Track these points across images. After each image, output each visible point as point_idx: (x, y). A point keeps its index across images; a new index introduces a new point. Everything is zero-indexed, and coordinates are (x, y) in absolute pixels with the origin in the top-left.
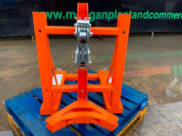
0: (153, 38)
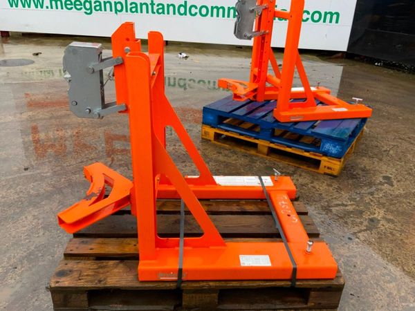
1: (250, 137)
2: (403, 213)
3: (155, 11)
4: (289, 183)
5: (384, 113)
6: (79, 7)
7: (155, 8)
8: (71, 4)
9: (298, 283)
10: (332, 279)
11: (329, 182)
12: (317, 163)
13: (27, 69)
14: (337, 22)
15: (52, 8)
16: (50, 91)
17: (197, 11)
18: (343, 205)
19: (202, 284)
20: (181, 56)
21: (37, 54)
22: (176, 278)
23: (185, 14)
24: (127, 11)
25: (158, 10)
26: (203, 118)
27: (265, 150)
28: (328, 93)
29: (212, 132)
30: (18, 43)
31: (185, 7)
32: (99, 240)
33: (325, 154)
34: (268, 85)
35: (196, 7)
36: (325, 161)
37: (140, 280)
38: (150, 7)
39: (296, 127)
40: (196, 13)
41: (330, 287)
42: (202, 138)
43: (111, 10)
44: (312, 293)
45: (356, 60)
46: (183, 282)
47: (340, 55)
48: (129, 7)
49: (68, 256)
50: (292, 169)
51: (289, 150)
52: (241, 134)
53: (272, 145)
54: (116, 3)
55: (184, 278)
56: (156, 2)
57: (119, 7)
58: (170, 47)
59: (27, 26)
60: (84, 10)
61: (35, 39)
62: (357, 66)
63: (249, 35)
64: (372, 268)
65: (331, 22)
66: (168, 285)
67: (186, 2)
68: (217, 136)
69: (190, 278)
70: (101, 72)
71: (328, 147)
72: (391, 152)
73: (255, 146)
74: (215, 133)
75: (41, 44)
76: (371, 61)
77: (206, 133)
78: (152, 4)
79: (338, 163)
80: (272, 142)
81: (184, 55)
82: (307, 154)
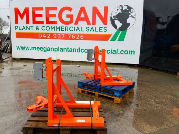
1: (93, 91)
2: (138, 115)
3: (69, 51)
4: (99, 103)
5: (145, 85)
6: (42, 50)
7: (69, 50)
8: (39, 49)
9: (93, 128)
10: (103, 127)
11: (117, 105)
12: (113, 99)
13: (21, 71)
14: (134, 54)
15: (32, 50)
16: (28, 78)
17: (84, 51)
18: (119, 112)
19: (65, 128)
20: (77, 66)
21: (25, 66)
22: (58, 126)
23: (79, 52)
24: (59, 51)
25: (70, 51)
26: (78, 85)
27: (97, 96)
28: (121, 77)
29: (81, 90)
30: (18, 62)
31: (79, 49)
32: (38, 117)
33: (115, 96)
34: (98, 74)
35: (83, 50)
36: (116, 99)
37: (48, 126)
38: (67, 49)
39: (106, 87)
40: (83, 52)
41: (102, 129)
42: (78, 92)
43: (53, 51)
44: (98, 131)
45: (143, 67)
46: (60, 127)
47: (136, 65)
48: (60, 49)
49: (29, 121)
50: (106, 102)
51: (104, 95)
52: (90, 90)
53: (100, 94)
54: (55, 48)
55: (60, 125)
56: (69, 48)
57: (56, 50)
58: (74, 63)
59: (22, 56)
60: (43, 51)
61: (25, 61)
62: (142, 69)
63: (91, 59)
64: (121, 128)
65: (132, 54)
66: (56, 127)
67: (80, 48)
68: (83, 92)
69: (62, 126)
70: (42, 69)
71: (116, 94)
72: (142, 97)
73: (94, 94)
74: (82, 90)
75: (27, 62)
76: (148, 68)
77: (79, 90)
78: (68, 49)
79: (120, 99)
80: (99, 93)
81: (78, 66)
82: (110, 96)
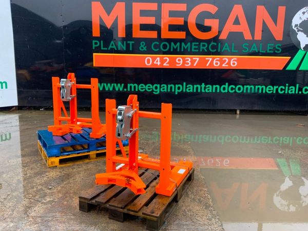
0: (239, 117)
